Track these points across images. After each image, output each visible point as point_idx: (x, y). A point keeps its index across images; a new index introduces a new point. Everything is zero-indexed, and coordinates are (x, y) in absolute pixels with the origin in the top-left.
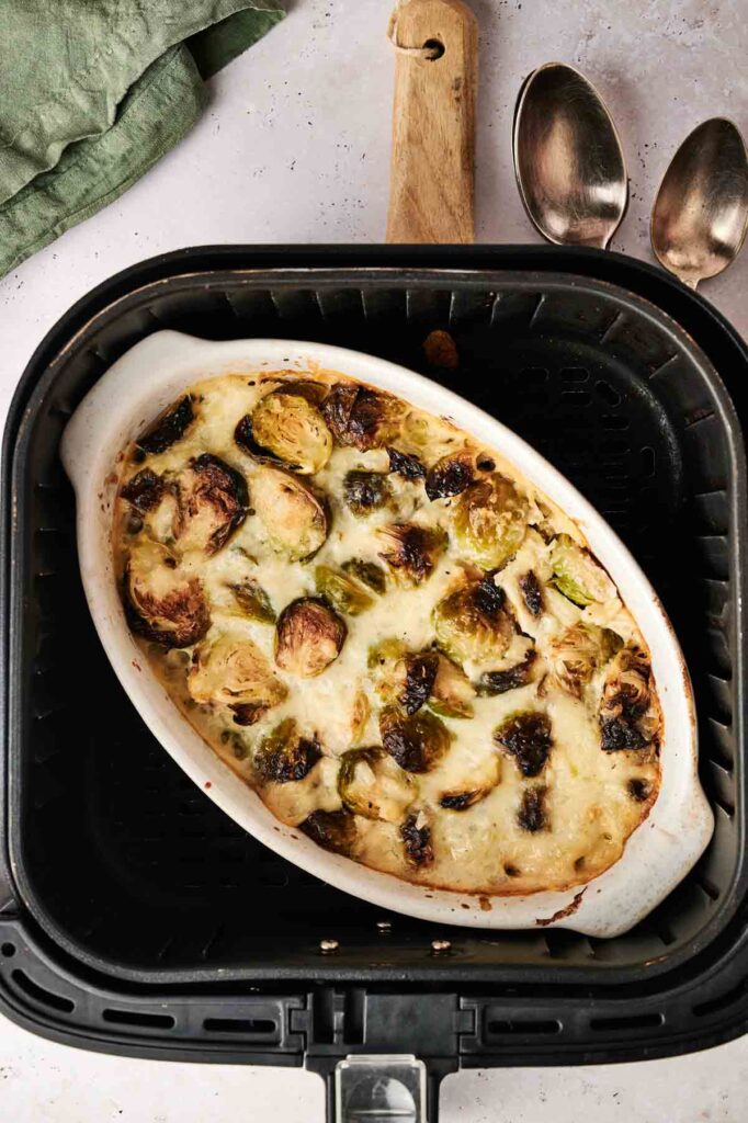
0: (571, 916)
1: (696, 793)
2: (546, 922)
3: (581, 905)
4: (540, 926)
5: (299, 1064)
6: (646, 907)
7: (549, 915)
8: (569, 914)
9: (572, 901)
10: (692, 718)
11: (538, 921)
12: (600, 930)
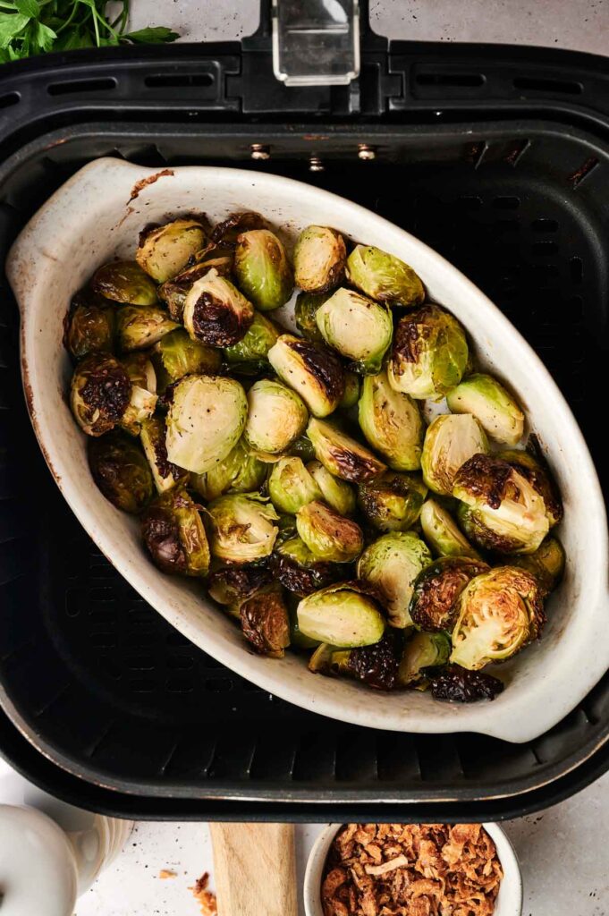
0: (141, 179)
1: (21, 297)
2: (165, 173)
3: (133, 189)
4: (170, 169)
5: (393, 42)
6: (70, 187)
7: (161, 179)
8: (143, 181)
9: (140, 193)
10: (25, 367)
11: (173, 174)
12: (113, 166)
